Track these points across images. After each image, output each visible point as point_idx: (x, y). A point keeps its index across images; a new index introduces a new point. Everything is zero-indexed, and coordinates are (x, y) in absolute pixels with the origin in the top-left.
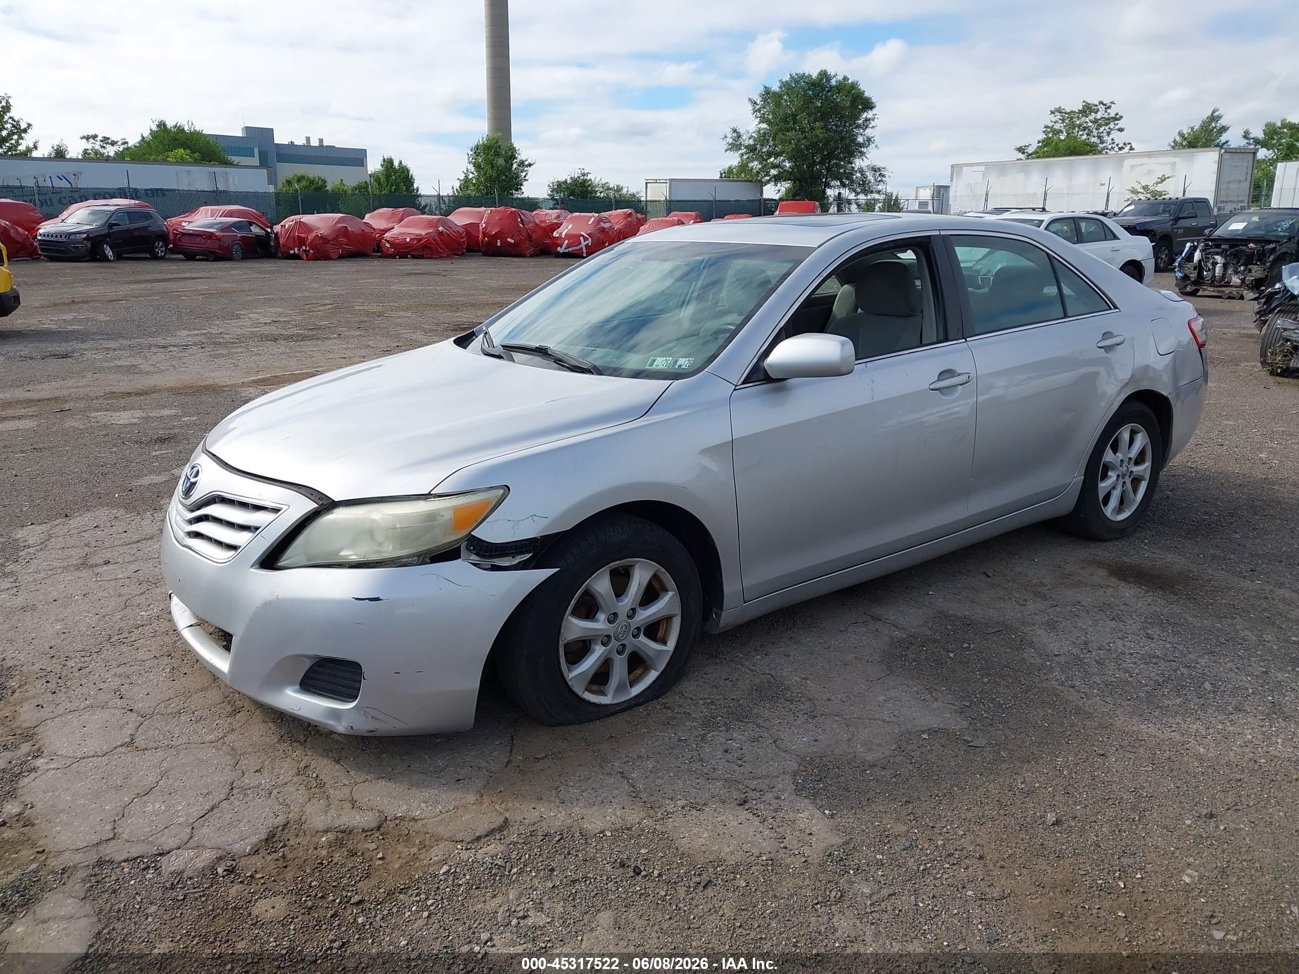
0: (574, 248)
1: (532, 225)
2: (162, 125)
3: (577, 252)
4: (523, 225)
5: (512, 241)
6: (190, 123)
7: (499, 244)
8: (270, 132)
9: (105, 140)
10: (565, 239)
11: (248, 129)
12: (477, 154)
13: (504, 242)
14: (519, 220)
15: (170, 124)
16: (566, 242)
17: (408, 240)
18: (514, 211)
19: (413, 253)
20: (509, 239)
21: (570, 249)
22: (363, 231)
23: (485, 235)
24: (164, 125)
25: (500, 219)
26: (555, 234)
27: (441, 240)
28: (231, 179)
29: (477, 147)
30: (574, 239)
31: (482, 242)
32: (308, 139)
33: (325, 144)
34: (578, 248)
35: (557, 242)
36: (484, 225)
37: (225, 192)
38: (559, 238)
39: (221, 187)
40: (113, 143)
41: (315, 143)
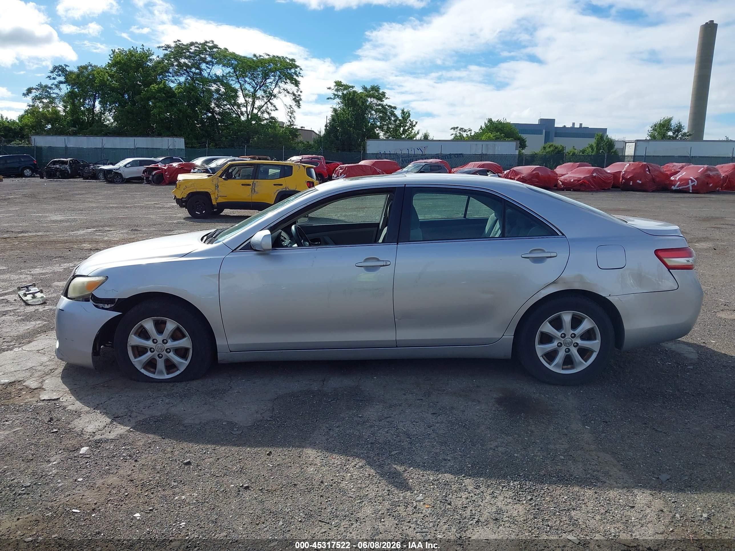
0: (684, 187)
1: (657, 172)
2: (490, 121)
3: (685, 189)
4: (650, 172)
5: (640, 182)
6: (504, 119)
7: (631, 184)
8: (553, 121)
9: (461, 129)
10: (678, 181)
11: (541, 120)
12: (654, 130)
13: (635, 183)
14: (647, 169)
15: (495, 120)
16: (679, 183)
17: (572, 181)
18: (645, 164)
19: (574, 188)
20: (638, 181)
21: (680, 188)
22: (549, 175)
23: (623, 178)
24: (491, 120)
25: (634, 169)
26: (672, 178)
27: (594, 180)
28: (497, 148)
29: (655, 126)
30: (685, 181)
31: (621, 182)
32: (574, 124)
33: (583, 126)
34: (686, 187)
35: (673, 183)
36: (623, 173)
37: (486, 154)
38: (675, 181)
39: (484, 153)
40: (465, 131)
41: (577, 126)
